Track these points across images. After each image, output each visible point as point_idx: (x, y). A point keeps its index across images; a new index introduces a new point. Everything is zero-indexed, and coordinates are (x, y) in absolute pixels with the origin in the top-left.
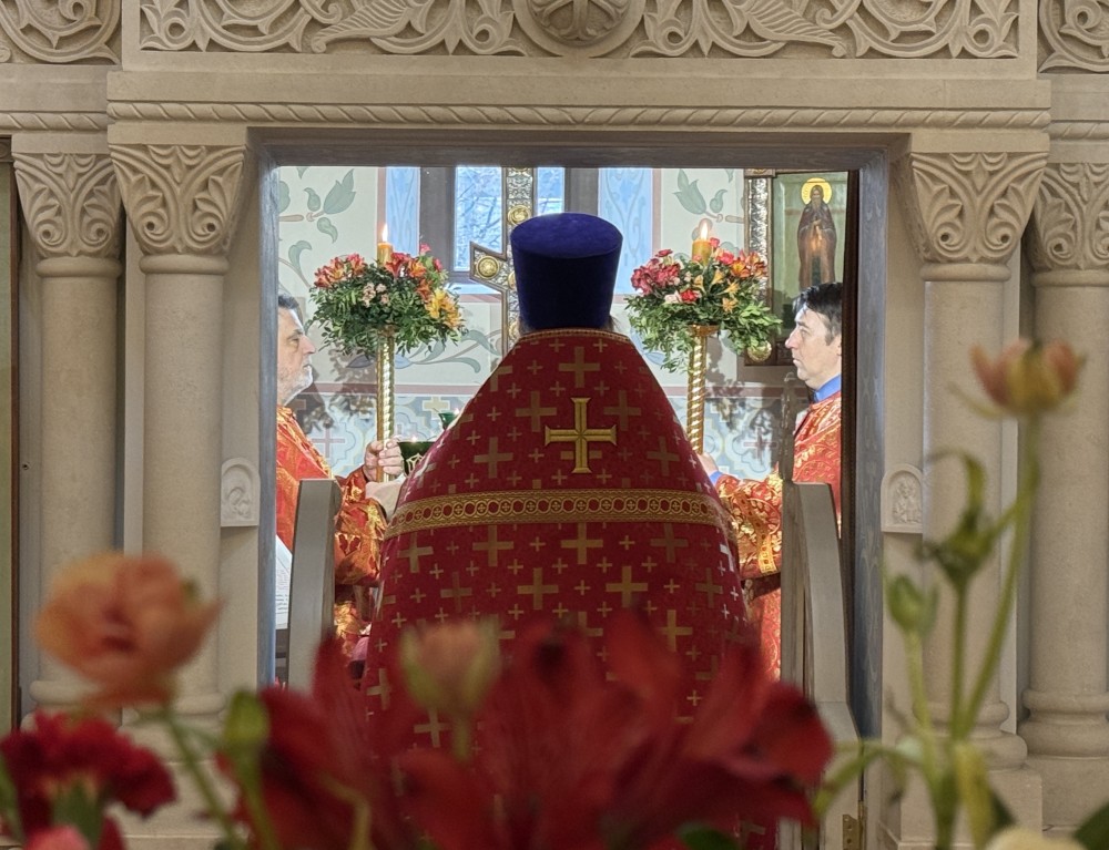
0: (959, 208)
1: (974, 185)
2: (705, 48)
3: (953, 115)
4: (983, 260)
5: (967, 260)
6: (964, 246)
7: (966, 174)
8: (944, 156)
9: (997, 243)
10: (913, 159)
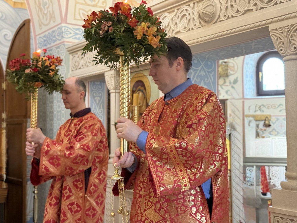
0: (282, 42)
1: (284, 35)
2: (230, 17)
3: (277, 18)
4: (291, 54)
5: (287, 55)
6: (286, 52)
7: (282, 33)
8: (276, 30)
9: (293, 49)
10: (270, 32)
